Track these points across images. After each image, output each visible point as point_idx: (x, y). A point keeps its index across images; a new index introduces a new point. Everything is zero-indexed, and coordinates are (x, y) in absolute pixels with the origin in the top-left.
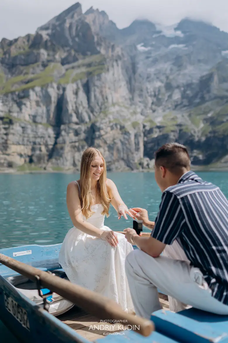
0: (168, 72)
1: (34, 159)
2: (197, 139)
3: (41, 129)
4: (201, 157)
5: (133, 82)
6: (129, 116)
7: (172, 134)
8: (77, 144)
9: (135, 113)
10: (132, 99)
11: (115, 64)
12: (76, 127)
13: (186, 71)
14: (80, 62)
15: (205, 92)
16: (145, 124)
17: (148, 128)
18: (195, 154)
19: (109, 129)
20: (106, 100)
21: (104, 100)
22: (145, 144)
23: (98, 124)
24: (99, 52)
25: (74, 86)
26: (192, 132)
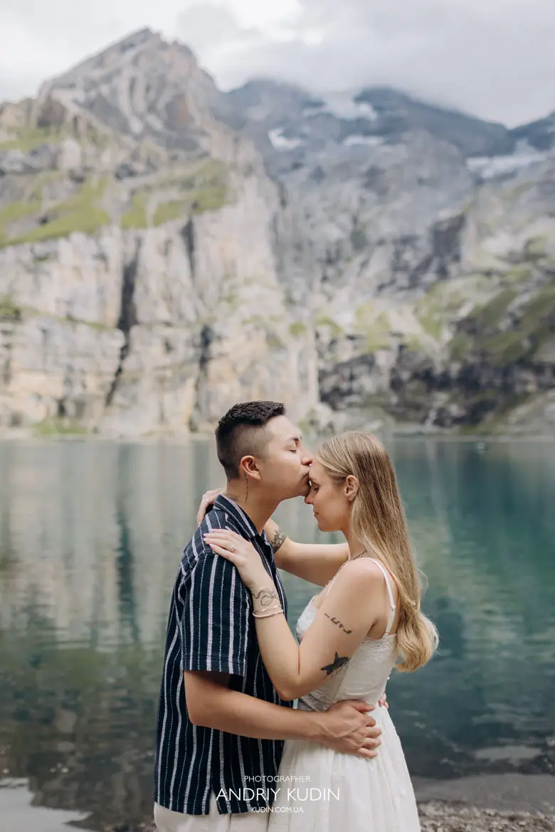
1: (70, 408)
2: (439, 369)
3: (84, 336)
7: (382, 354)
8: (168, 373)
12: (168, 332)
15: (447, 258)
16: (320, 329)
17: (325, 339)
19: (242, 339)
20: (231, 270)
21: (226, 270)
22: (322, 375)
23: (216, 327)
24: (206, 154)
26: (429, 351)
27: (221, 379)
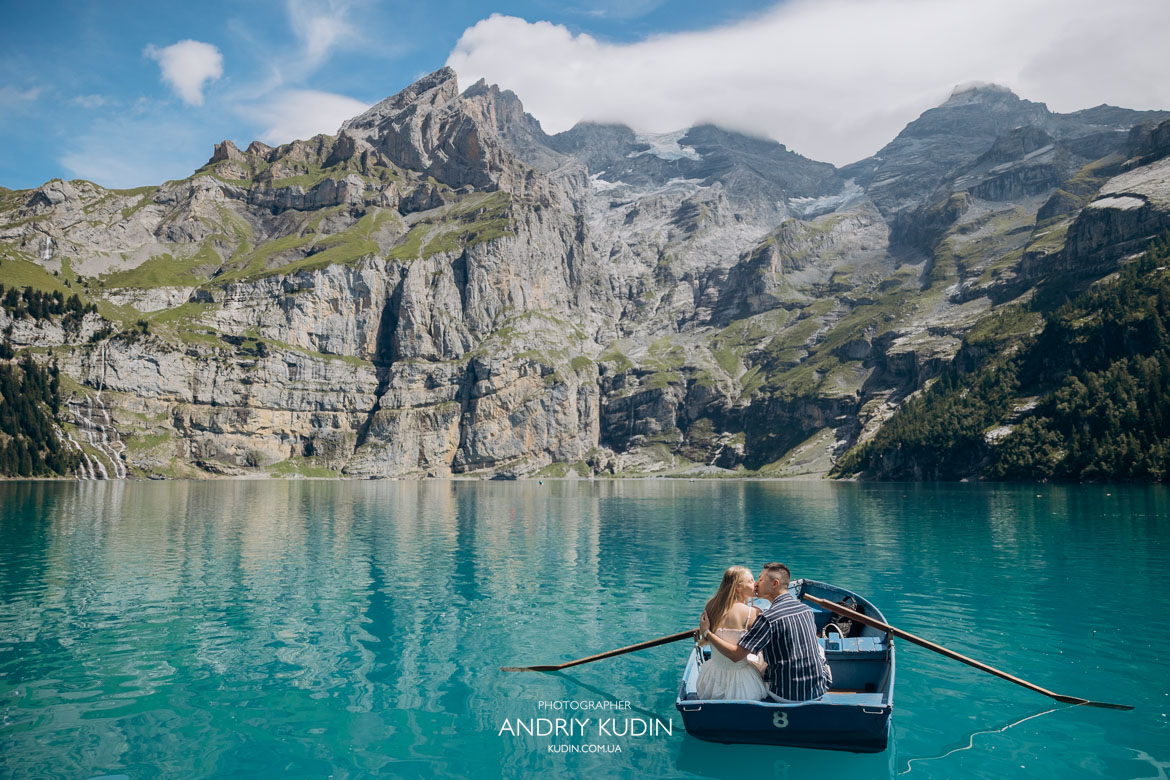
0: (663, 240)
1: (317, 444)
2: (730, 404)
3: (338, 371)
4: (740, 448)
5: (577, 260)
6: (566, 344)
7: (671, 389)
8: (431, 410)
9: (580, 336)
10: (574, 302)
11: (533, 216)
12: (431, 367)
13: (706, 240)
14: (448, 207)
15: (749, 291)
16: (605, 364)
17: (611, 374)
18: (725, 442)
19: (515, 373)
20: (508, 303)
21: (503, 302)
22: (605, 412)
23: (486, 362)
24: (495, 188)
25: (431, 266)
26: (720, 386)
27: (489, 416)
